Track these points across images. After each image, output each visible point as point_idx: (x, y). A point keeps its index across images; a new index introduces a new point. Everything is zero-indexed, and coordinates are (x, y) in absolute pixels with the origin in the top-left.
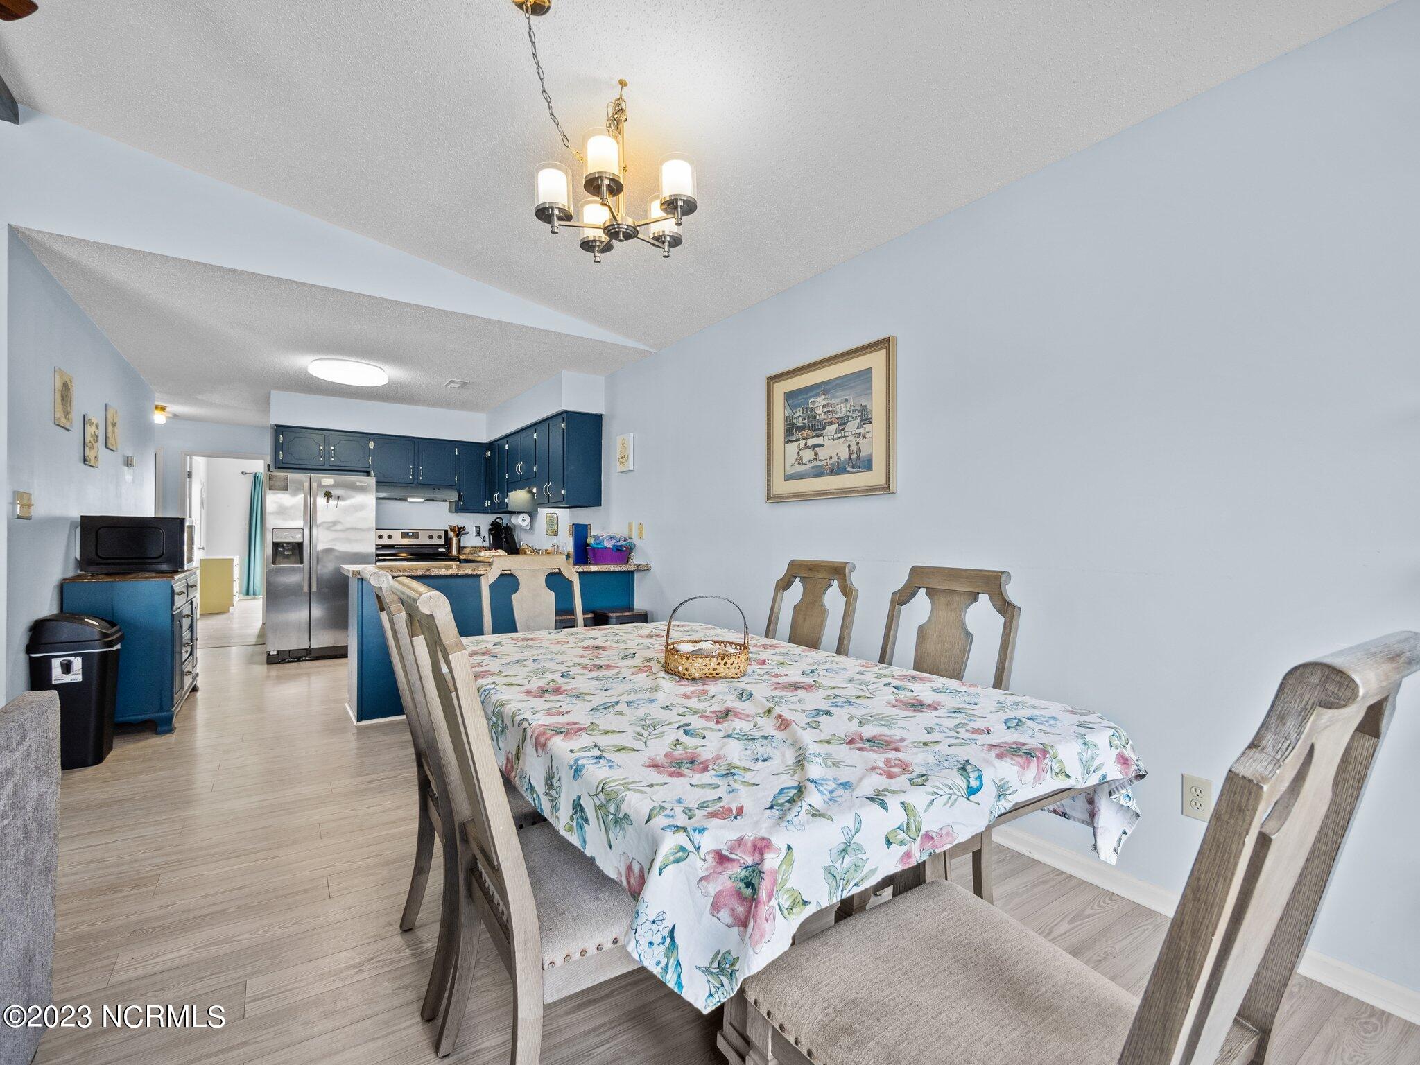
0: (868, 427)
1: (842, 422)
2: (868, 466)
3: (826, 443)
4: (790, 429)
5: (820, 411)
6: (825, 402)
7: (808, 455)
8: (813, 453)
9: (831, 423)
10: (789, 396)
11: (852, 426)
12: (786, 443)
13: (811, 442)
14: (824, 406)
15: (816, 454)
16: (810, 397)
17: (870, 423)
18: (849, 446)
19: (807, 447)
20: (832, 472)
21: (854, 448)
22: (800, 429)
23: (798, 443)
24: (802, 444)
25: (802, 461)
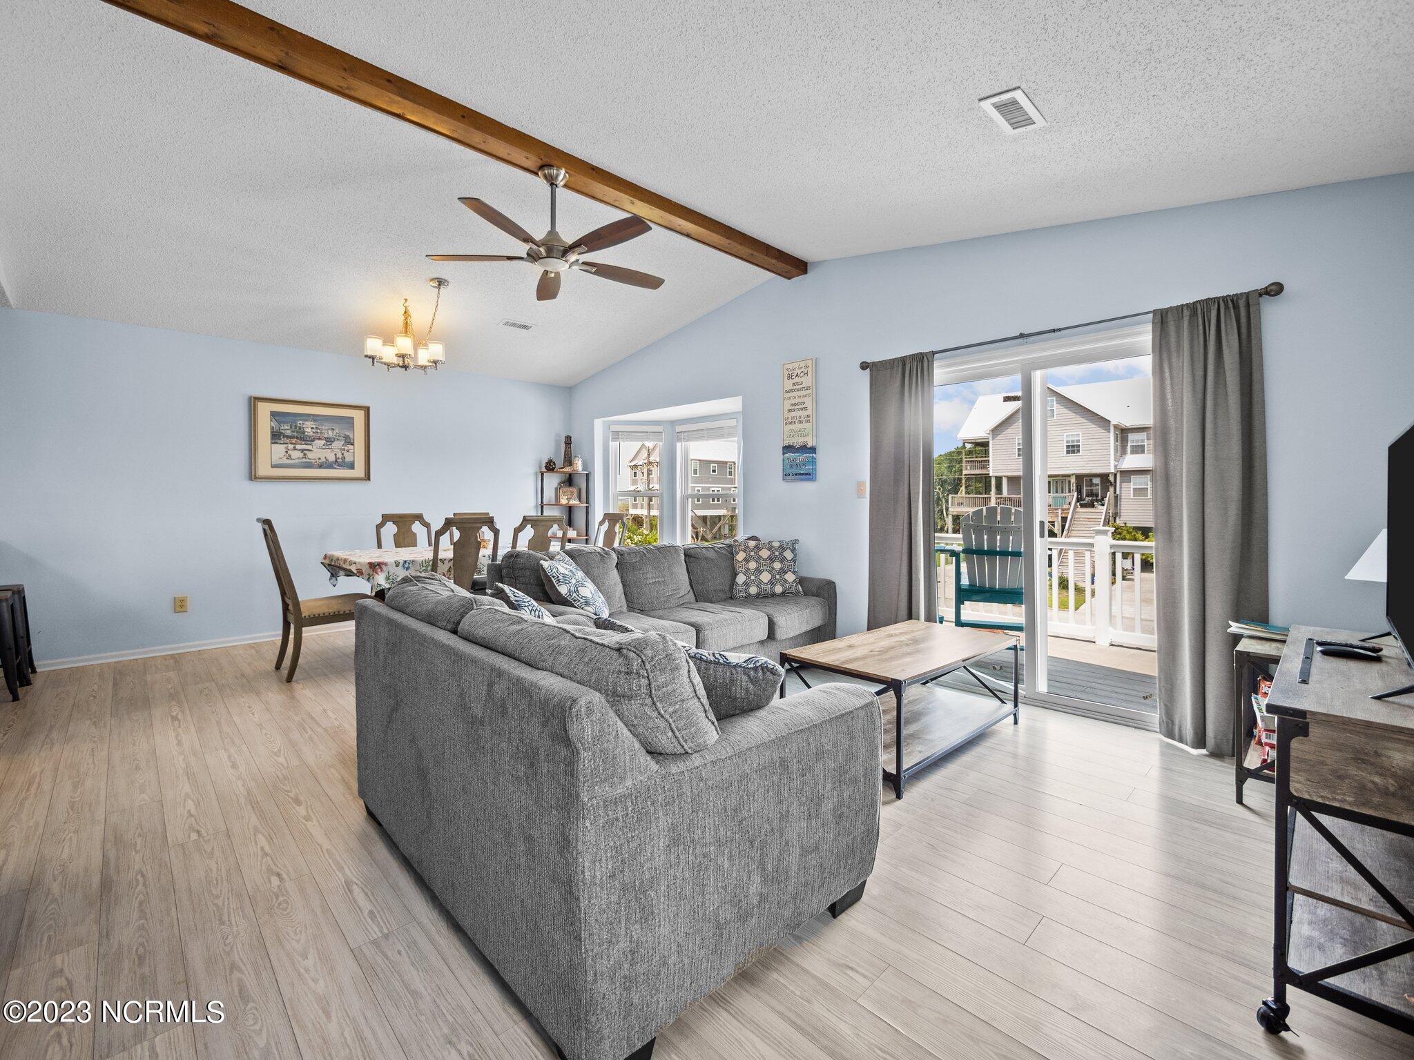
0: (351, 447)
1: (329, 441)
2: (351, 466)
4: (276, 436)
5: (308, 430)
6: (314, 426)
7: (296, 455)
8: (302, 454)
9: (320, 439)
10: (274, 414)
11: (338, 444)
12: (272, 443)
13: (298, 447)
14: (312, 428)
15: (305, 454)
16: (298, 420)
17: (352, 444)
18: (336, 454)
19: (295, 449)
20: (320, 466)
21: (339, 455)
22: (288, 437)
23: (286, 445)
24: (291, 446)
25: (290, 457)
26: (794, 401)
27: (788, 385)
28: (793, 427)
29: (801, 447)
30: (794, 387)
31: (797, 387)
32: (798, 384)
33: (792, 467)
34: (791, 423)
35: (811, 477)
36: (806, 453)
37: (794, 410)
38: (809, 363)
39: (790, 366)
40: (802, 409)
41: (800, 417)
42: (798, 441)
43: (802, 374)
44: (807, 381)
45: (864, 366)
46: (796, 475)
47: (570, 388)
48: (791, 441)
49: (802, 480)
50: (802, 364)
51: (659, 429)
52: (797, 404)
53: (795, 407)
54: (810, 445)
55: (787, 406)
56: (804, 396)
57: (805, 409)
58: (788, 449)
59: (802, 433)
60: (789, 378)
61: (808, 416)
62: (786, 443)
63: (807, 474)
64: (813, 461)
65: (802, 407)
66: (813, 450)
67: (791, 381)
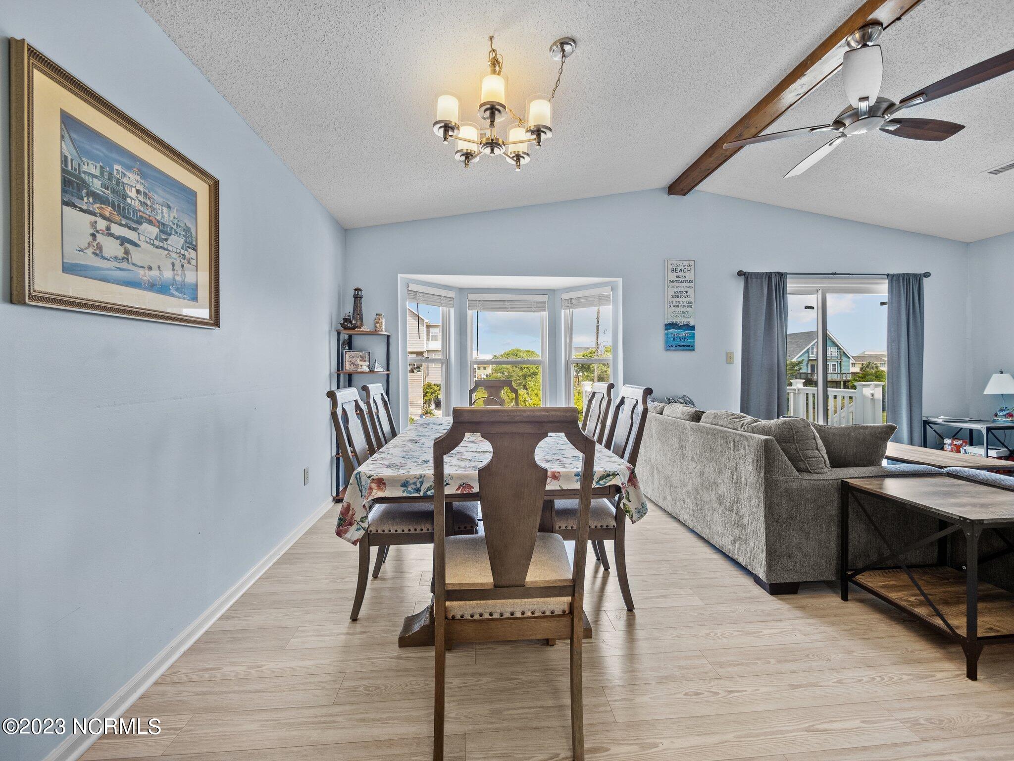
0: (192, 254)
1: (165, 231)
3: (143, 245)
5: (133, 194)
6: (141, 188)
7: (110, 247)
8: (122, 250)
9: (150, 222)
11: (176, 243)
13: (116, 230)
14: (138, 191)
15: (127, 252)
17: (195, 250)
18: (172, 265)
19: (108, 232)
21: (178, 268)
22: (96, 197)
23: (93, 218)
24: (102, 224)
25: (99, 252)
26: (678, 290)
27: (673, 276)
28: (676, 309)
29: (684, 325)
30: (678, 279)
31: (681, 279)
32: (681, 277)
33: (675, 339)
34: (674, 306)
35: (692, 348)
36: (688, 330)
37: (678, 296)
38: (692, 263)
39: (675, 262)
40: (685, 297)
41: (683, 302)
42: (681, 321)
43: (685, 270)
44: (689, 276)
45: (740, 273)
46: (679, 346)
47: (346, 230)
48: (675, 320)
49: (683, 350)
50: (686, 263)
51: (452, 294)
52: (681, 292)
53: (679, 295)
54: (691, 324)
55: (671, 292)
56: (687, 287)
57: (688, 297)
58: (669, 326)
59: (685, 314)
60: (673, 271)
61: (691, 303)
62: (670, 321)
63: (689, 346)
64: (693, 337)
65: (685, 295)
66: (693, 328)
67: (675, 274)
